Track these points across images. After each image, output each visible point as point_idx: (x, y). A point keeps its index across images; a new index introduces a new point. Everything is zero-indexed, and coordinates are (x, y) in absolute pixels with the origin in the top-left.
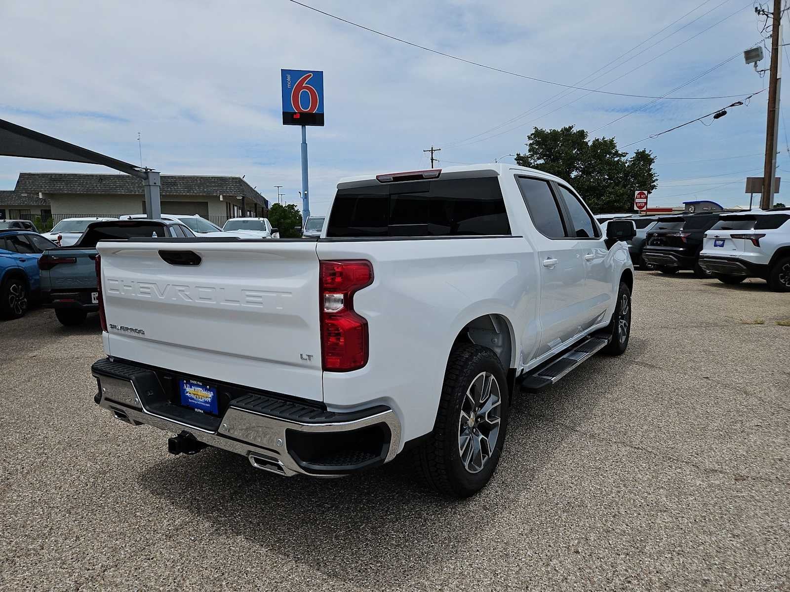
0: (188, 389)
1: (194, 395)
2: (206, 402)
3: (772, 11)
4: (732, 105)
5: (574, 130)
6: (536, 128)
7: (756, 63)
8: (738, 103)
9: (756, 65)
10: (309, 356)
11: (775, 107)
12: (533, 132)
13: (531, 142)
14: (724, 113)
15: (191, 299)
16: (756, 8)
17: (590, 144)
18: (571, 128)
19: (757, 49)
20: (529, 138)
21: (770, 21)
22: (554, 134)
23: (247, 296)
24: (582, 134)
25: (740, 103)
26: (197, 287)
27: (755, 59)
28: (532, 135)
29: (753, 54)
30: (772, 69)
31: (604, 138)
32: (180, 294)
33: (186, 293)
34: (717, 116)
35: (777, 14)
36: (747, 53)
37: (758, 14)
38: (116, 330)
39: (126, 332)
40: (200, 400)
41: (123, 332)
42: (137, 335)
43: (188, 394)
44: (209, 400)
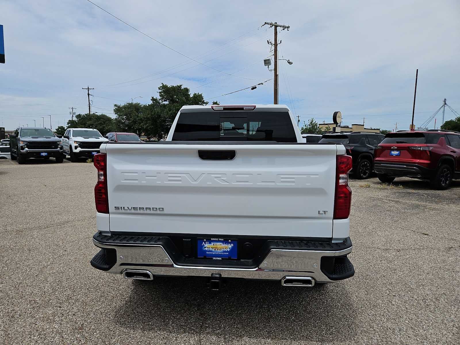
0: (206, 245)
1: (213, 248)
2: (225, 252)
3: (274, 44)
4: (259, 84)
5: (183, 87)
6: (162, 83)
7: (268, 66)
8: (262, 83)
9: (268, 67)
10: (325, 211)
11: (277, 87)
12: (162, 86)
13: (160, 91)
14: (255, 88)
15: (228, 182)
16: (268, 41)
17: (191, 96)
18: (181, 86)
19: (269, 60)
20: (159, 88)
21: (273, 48)
22: (173, 88)
23: (282, 178)
24: (187, 90)
25: (262, 84)
26: (234, 174)
27: (268, 64)
28: (160, 87)
29: (267, 62)
30: (275, 70)
31: (198, 93)
32: (216, 180)
33: (222, 179)
34: (253, 89)
35: (276, 45)
36: (265, 61)
37: (268, 43)
38: (123, 211)
39: (139, 211)
40: (219, 251)
41: (133, 211)
42: (152, 212)
43: (206, 249)
44: (229, 250)
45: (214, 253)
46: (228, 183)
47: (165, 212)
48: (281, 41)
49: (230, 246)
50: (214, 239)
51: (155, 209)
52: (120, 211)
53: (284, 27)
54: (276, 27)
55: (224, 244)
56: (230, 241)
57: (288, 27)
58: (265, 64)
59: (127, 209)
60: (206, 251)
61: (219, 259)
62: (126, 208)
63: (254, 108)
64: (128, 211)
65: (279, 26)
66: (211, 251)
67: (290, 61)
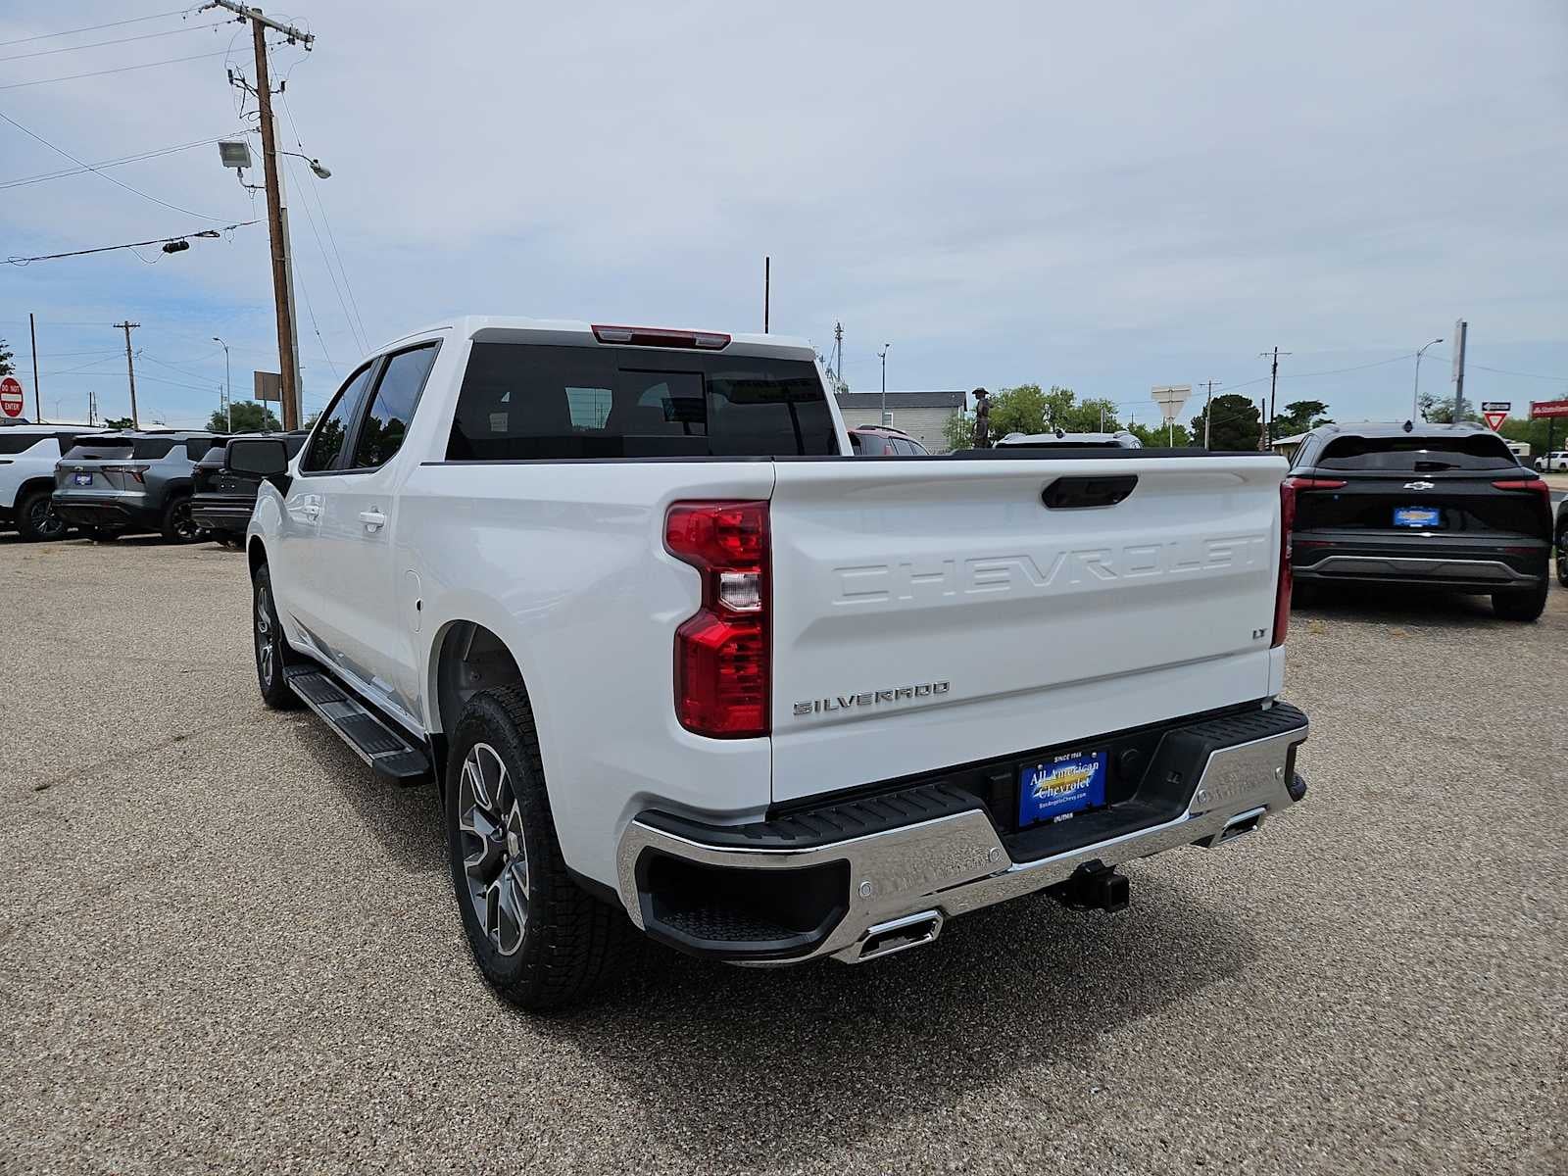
0: (1040, 783)
1: (1054, 788)
2: (1080, 791)
3: (256, 87)
4: (200, 235)
7: (240, 170)
8: (212, 232)
9: (240, 175)
11: (284, 256)
14: (184, 246)
15: (1113, 575)
19: (241, 146)
21: (254, 103)
25: (215, 235)
27: (240, 163)
29: (234, 152)
30: (270, 188)
32: (1090, 569)
33: (1105, 564)
34: (171, 248)
35: (264, 92)
36: (225, 147)
37: (231, 82)
38: (823, 715)
39: (874, 708)
40: (1068, 792)
41: (855, 710)
42: (914, 701)
43: (1039, 794)
44: (1087, 782)
45: (1056, 803)
46: (1115, 578)
47: (953, 694)
48: (283, 83)
49: (1091, 770)
50: (1061, 758)
51: (923, 691)
52: (814, 717)
53: (293, 37)
54: (260, 25)
55: (1078, 766)
56: (1094, 754)
57: (307, 36)
58: (223, 160)
59: (838, 704)
60: (1039, 800)
61: (1066, 816)
62: (834, 703)
63: (727, 343)
64: (841, 713)
65: (269, 25)
66: (1051, 799)
67: (321, 164)
